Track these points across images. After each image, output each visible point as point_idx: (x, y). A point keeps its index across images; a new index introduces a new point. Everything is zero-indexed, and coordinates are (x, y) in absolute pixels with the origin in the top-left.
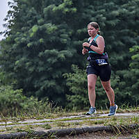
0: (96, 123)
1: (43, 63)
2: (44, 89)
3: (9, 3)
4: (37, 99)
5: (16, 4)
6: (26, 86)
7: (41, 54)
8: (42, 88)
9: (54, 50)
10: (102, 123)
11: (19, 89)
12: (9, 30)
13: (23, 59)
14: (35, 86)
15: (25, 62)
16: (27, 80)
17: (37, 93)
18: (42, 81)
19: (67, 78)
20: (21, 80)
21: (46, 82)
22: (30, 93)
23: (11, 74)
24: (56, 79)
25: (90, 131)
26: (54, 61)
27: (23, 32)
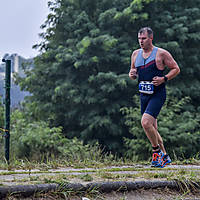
0: (156, 177)
1: (93, 91)
2: (94, 129)
3: (50, 4)
4: (82, 143)
5: (58, 6)
6: (67, 123)
7: (92, 78)
8: (91, 127)
9: (111, 73)
10: (165, 176)
11: (57, 127)
12: (47, 42)
13: (66, 85)
14: (81, 124)
15: (69, 89)
16: (70, 114)
17: (83, 133)
18: (92, 117)
19: (125, 114)
20: (61, 113)
21: (97, 119)
22: (73, 133)
23: (48, 104)
24: (112, 114)
25: (147, 187)
26: (110, 89)
27: (68, 46)
